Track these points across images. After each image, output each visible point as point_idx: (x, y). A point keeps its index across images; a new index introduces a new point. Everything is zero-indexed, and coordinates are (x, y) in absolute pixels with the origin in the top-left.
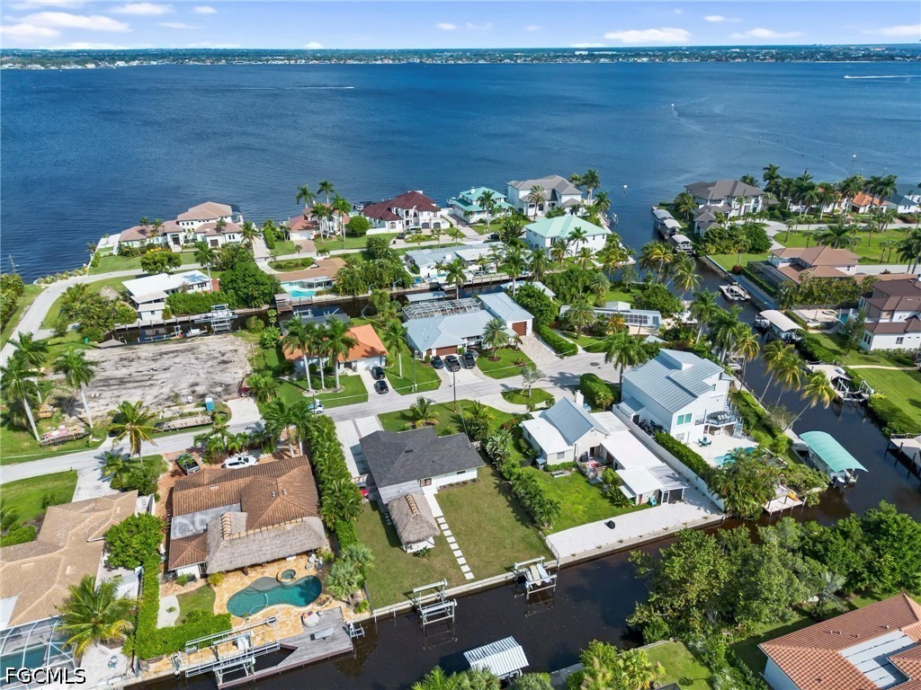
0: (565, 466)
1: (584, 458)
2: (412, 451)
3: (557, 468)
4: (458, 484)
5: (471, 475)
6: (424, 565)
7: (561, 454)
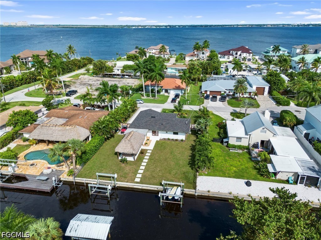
0: (240, 147)
1: (255, 146)
2: (155, 117)
3: (234, 147)
4: (173, 140)
5: (181, 137)
6: (121, 167)
7: (239, 139)
